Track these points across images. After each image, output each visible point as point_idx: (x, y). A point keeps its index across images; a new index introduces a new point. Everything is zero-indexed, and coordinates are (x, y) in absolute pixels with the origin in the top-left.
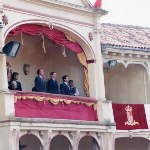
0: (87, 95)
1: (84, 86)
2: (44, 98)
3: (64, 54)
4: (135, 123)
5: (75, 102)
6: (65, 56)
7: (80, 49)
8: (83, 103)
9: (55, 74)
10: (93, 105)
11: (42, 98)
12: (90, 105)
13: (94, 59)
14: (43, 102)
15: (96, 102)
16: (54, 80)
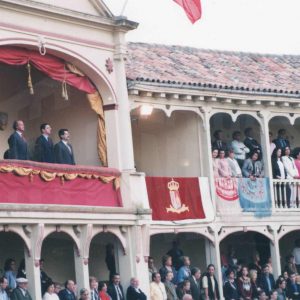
0: (104, 164)
1: (98, 149)
2: (30, 170)
3: (65, 95)
4: (185, 208)
5: (83, 176)
6: (67, 98)
7: (92, 87)
8: (97, 177)
9: (48, 126)
10: (114, 180)
11: (26, 170)
12: (108, 179)
13: (115, 102)
14: (29, 176)
15: (118, 175)
16: (46, 137)
